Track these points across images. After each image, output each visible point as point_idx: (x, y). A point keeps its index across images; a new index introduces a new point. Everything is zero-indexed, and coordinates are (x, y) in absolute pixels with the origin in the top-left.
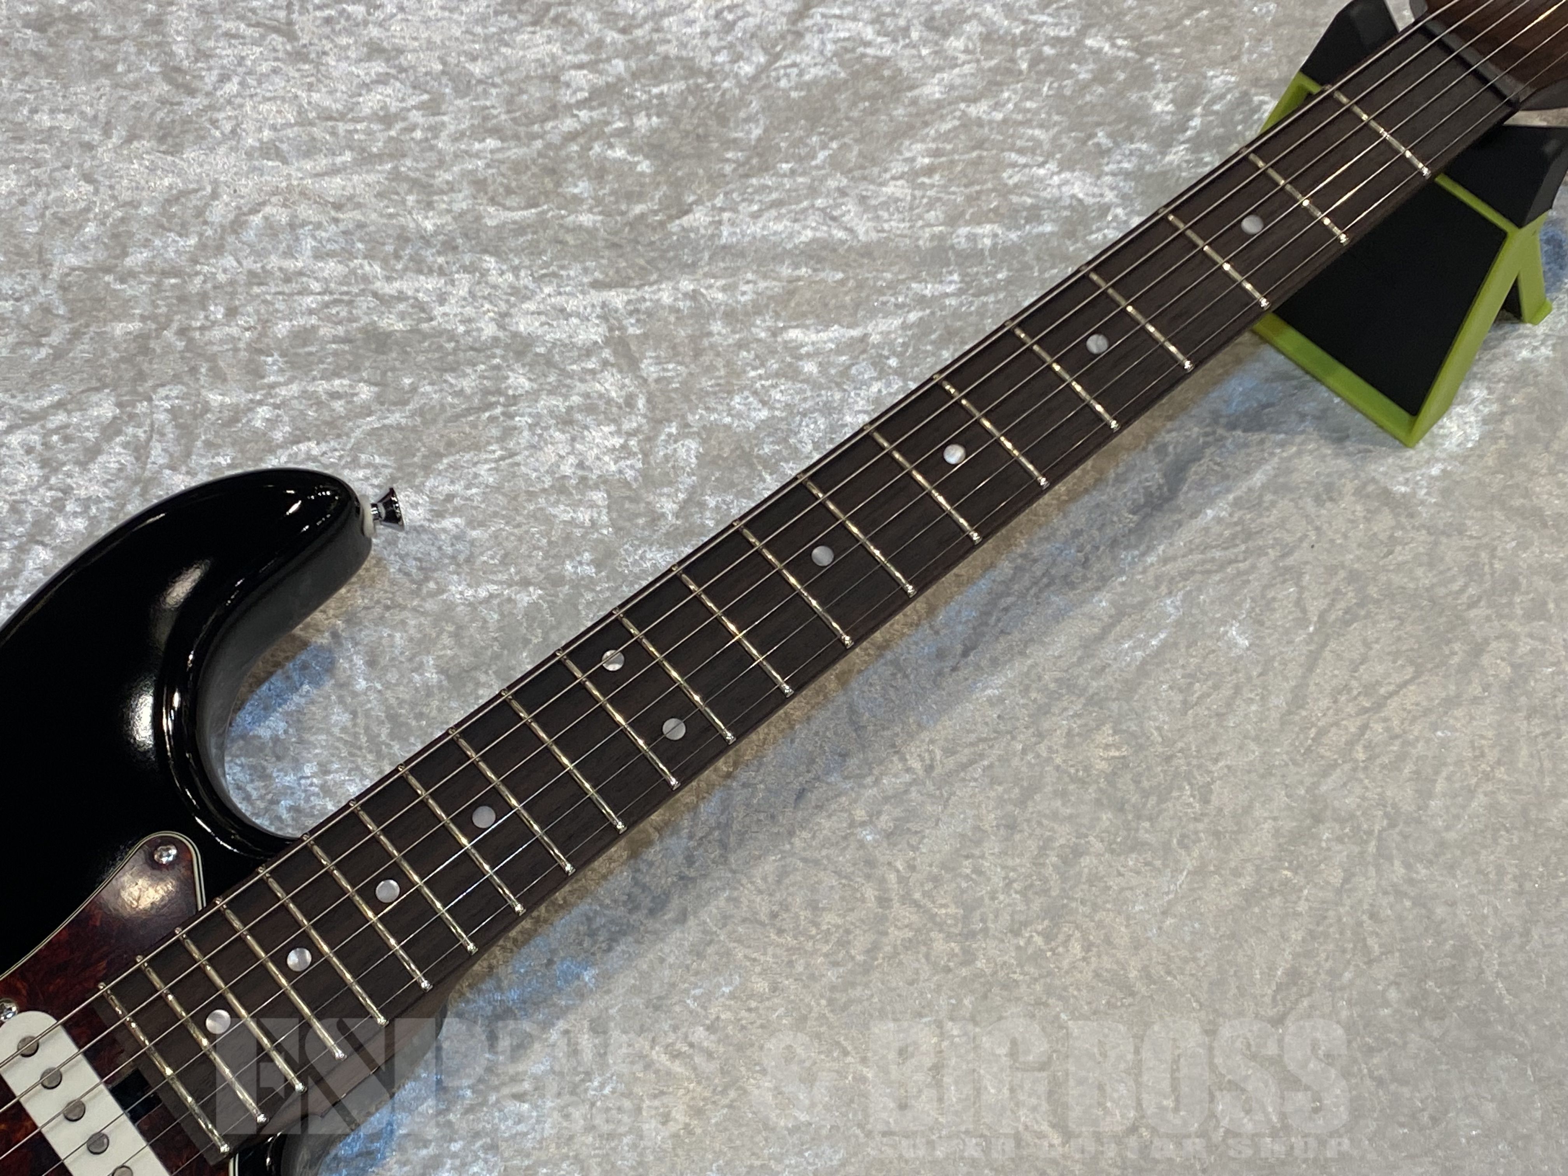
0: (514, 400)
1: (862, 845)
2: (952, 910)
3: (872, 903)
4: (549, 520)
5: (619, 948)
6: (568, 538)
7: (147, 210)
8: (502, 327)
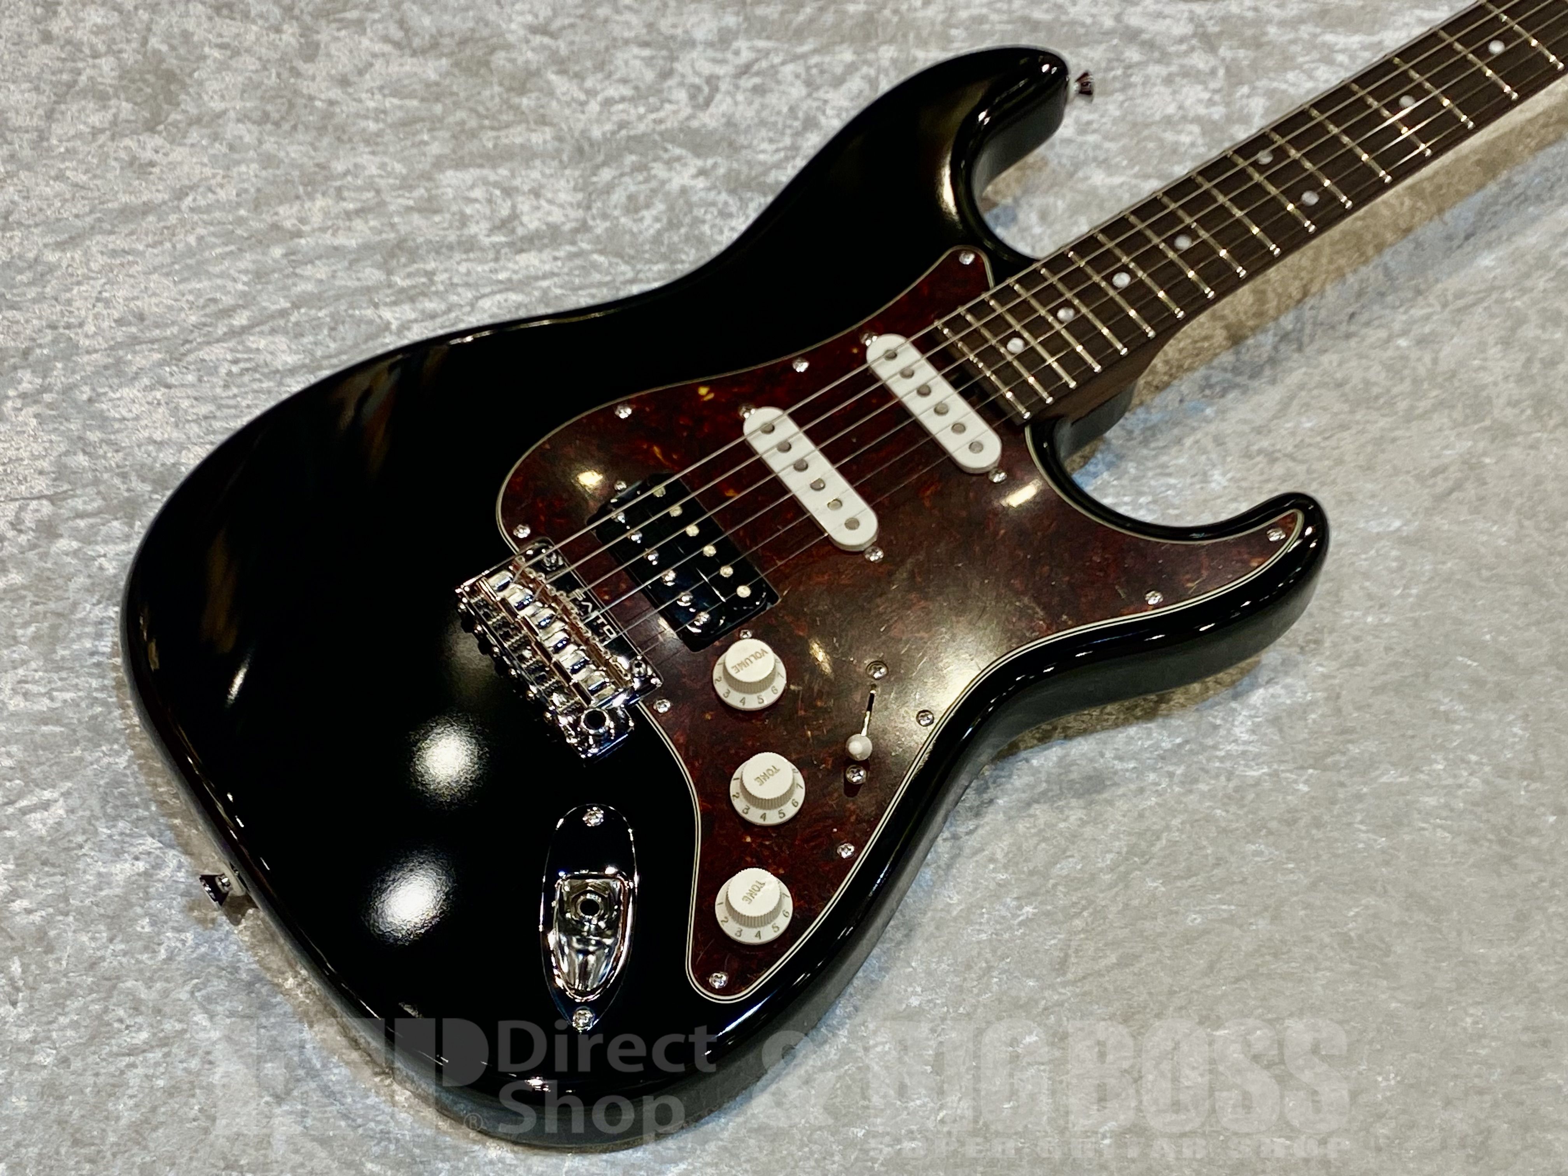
0: (1130, 66)
1: (1398, 348)
2: (1465, 389)
3: (1408, 382)
4: (1161, 140)
8: (1118, 21)
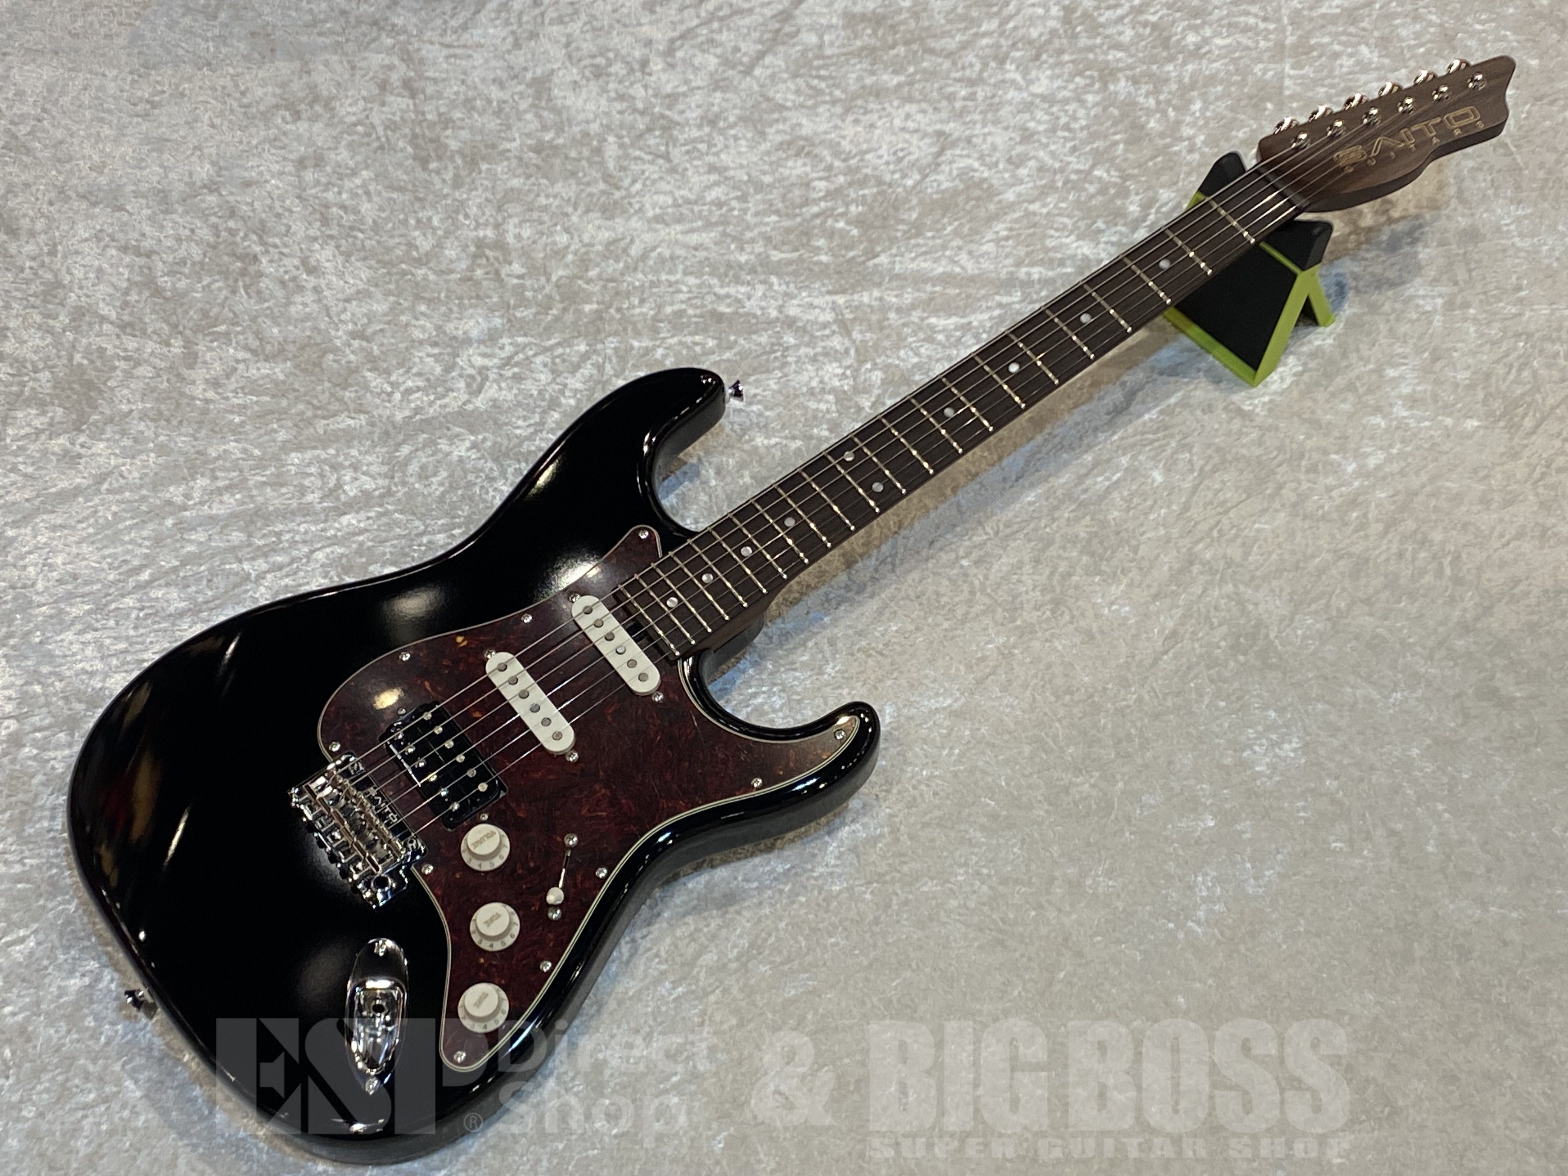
0: (787, 349)
1: (962, 567)
2: (1006, 597)
3: (966, 593)
4: (806, 408)
5: (842, 608)
6: (815, 417)
7: (599, 248)
8: (781, 312)
